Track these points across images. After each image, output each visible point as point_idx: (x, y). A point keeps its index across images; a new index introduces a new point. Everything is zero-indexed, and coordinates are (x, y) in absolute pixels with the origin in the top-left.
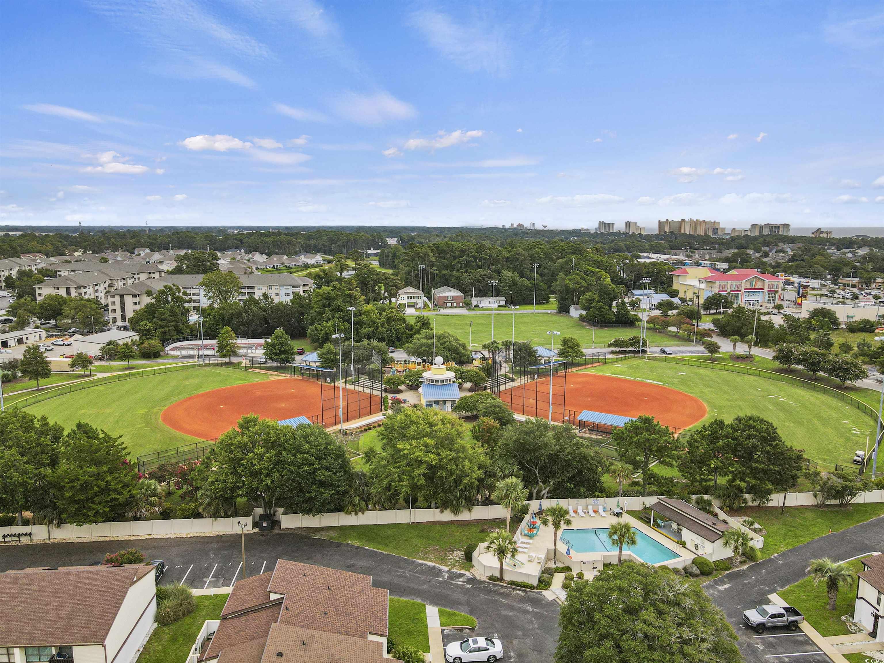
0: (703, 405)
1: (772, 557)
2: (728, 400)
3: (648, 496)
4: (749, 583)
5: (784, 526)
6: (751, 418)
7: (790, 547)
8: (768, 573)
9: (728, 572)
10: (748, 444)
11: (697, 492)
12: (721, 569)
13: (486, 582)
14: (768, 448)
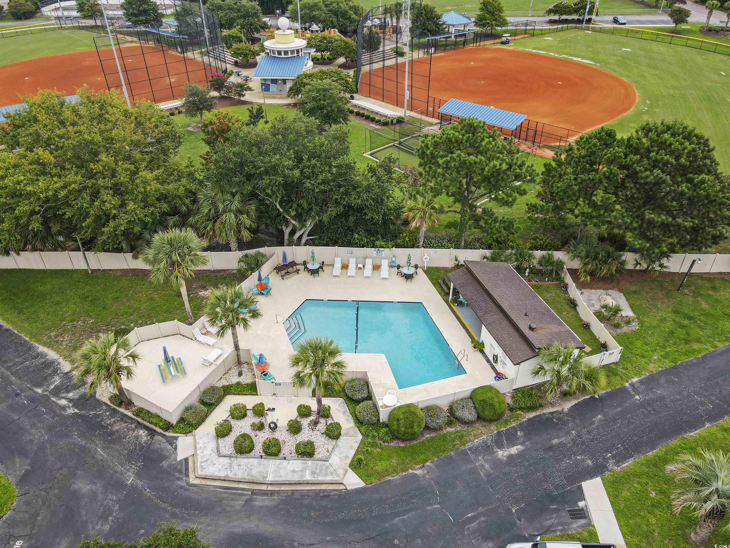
0: (635, 95)
1: (627, 385)
2: (674, 88)
3: (465, 247)
4: (560, 445)
5: (673, 316)
6: (669, 128)
7: (668, 364)
8: (606, 423)
9: (532, 415)
10: (647, 177)
11: (546, 247)
12: (521, 409)
13: (106, 404)
14: (684, 187)
